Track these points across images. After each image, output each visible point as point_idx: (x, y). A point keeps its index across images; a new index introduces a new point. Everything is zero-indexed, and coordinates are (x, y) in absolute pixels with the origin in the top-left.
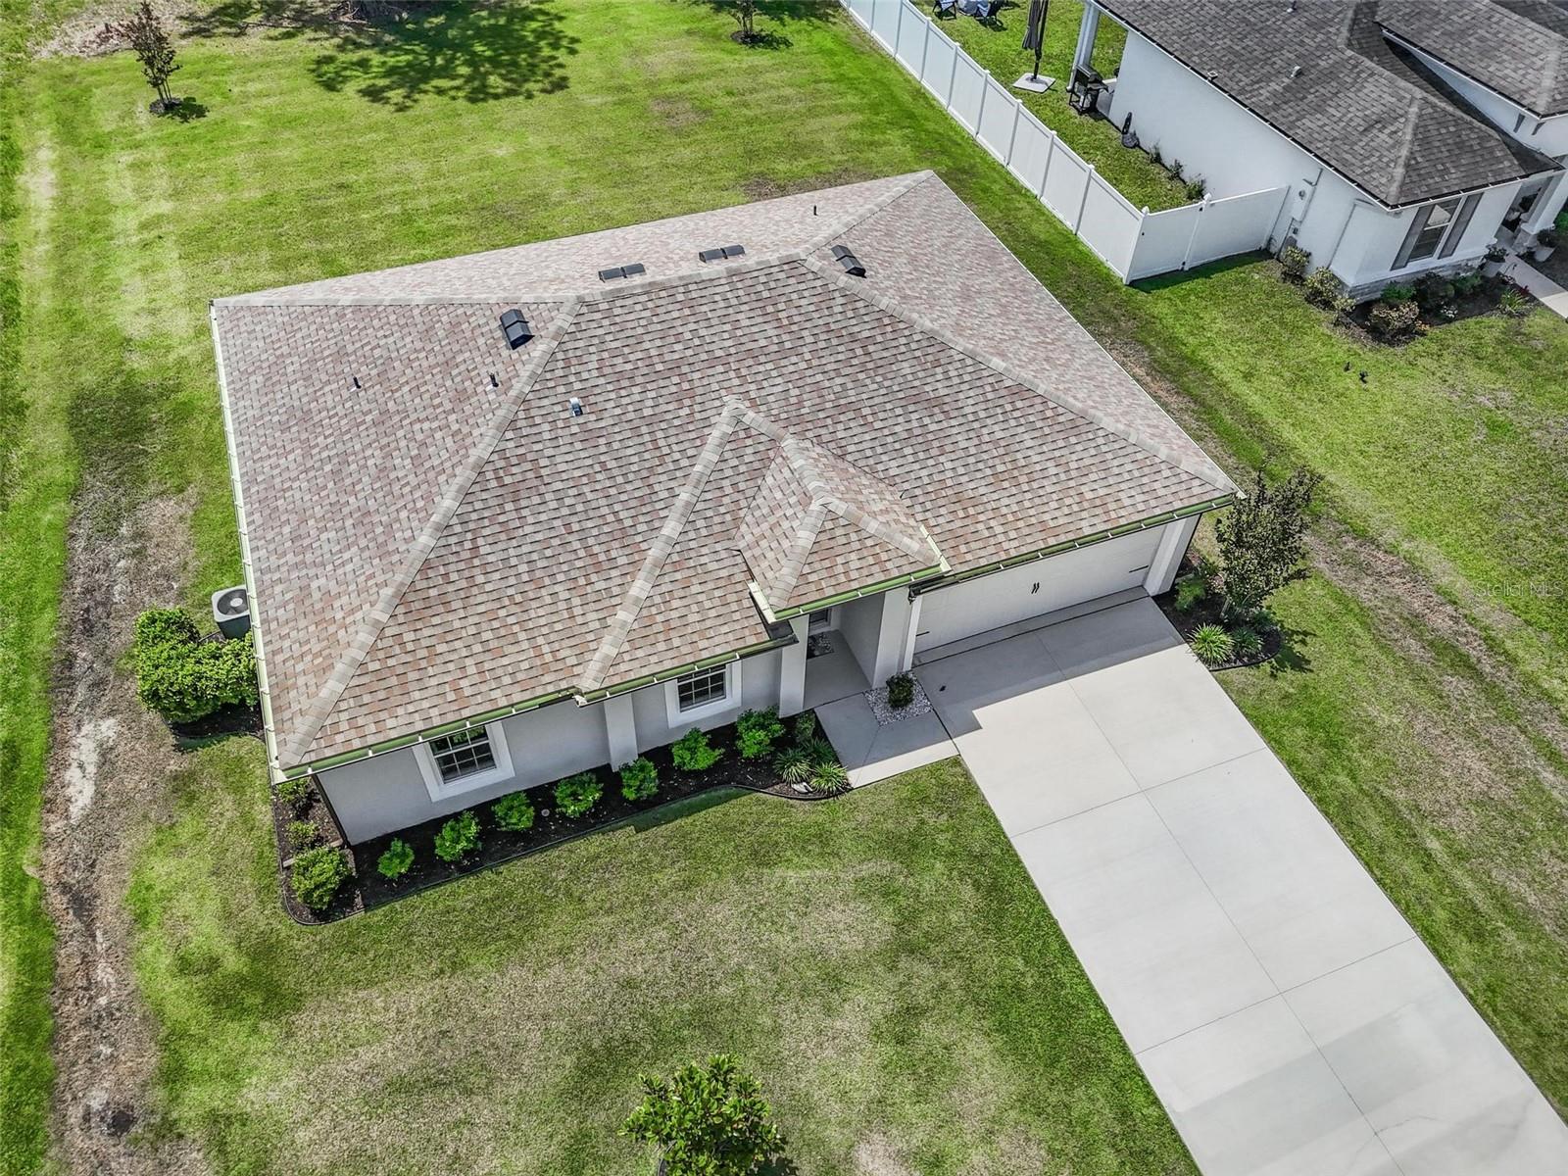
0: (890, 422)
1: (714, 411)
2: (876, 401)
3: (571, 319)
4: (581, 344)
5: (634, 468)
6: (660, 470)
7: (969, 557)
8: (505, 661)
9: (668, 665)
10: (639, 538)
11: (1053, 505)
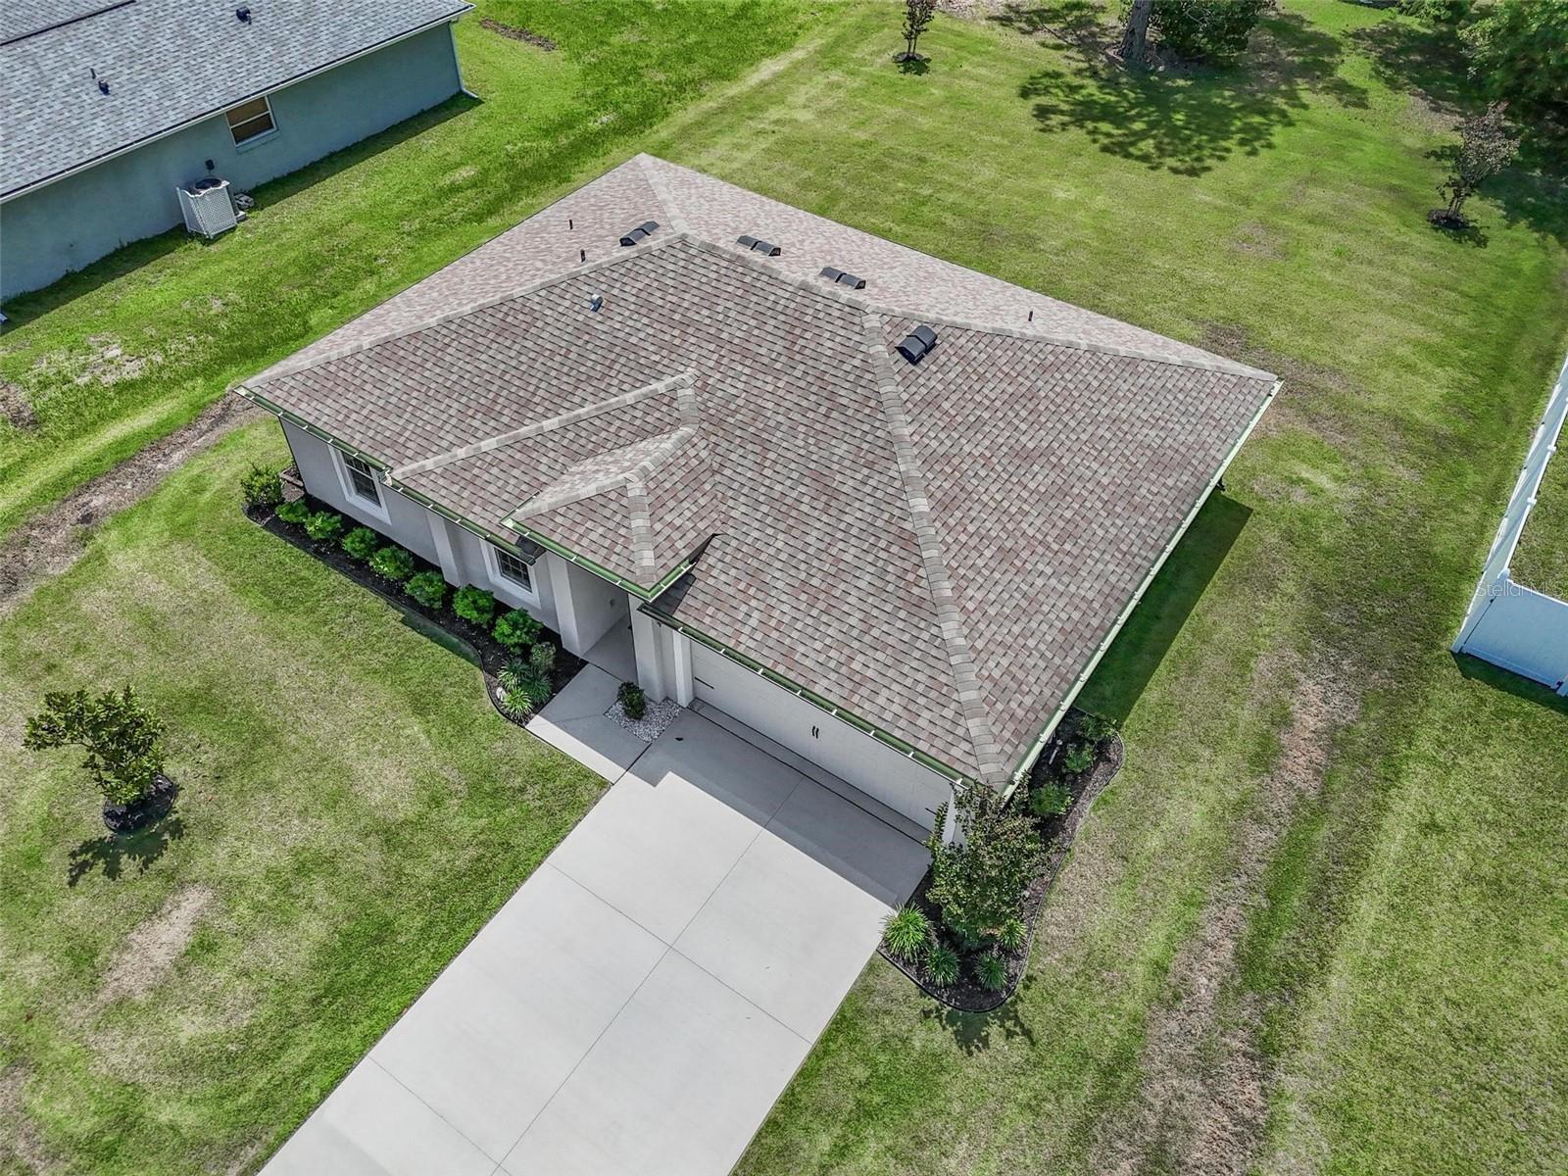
3: (663, 246)
4: (650, 266)
5: (583, 369)
6: (595, 383)
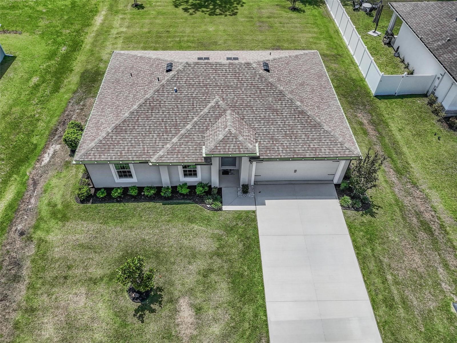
0: (260, 113)
1: (212, 99)
2: (258, 106)
3: (183, 67)
4: (183, 74)
5: (185, 109)
6: (192, 111)
7: (269, 155)
8: (135, 149)
9: (175, 161)
10: (180, 127)
11: (300, 146)
